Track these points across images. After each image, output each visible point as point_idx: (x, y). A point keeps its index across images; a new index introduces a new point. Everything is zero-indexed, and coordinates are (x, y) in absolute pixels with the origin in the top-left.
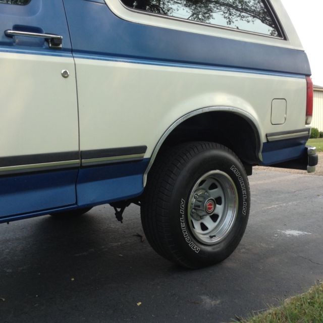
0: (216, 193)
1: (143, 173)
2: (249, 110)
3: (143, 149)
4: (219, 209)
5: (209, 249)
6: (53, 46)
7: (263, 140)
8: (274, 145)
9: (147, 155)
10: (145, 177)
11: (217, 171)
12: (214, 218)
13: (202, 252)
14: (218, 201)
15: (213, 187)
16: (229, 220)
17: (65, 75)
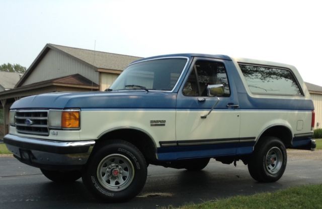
0: (274, 156)
1: (253, 146)
2: (287, 124)
3: (254, 138)
4: (275, 162)
5: (271, 175)
6: (235, 108)
7: (293, 136)
8: (298, 139)
9: (255, 140)
10: (254, 147)
11: (276, 147)
12: (273, 165)
13: (269, 176)
14: (275, 159)
15: (273, 154)
16: (279, 165)
17: (238, 116)
